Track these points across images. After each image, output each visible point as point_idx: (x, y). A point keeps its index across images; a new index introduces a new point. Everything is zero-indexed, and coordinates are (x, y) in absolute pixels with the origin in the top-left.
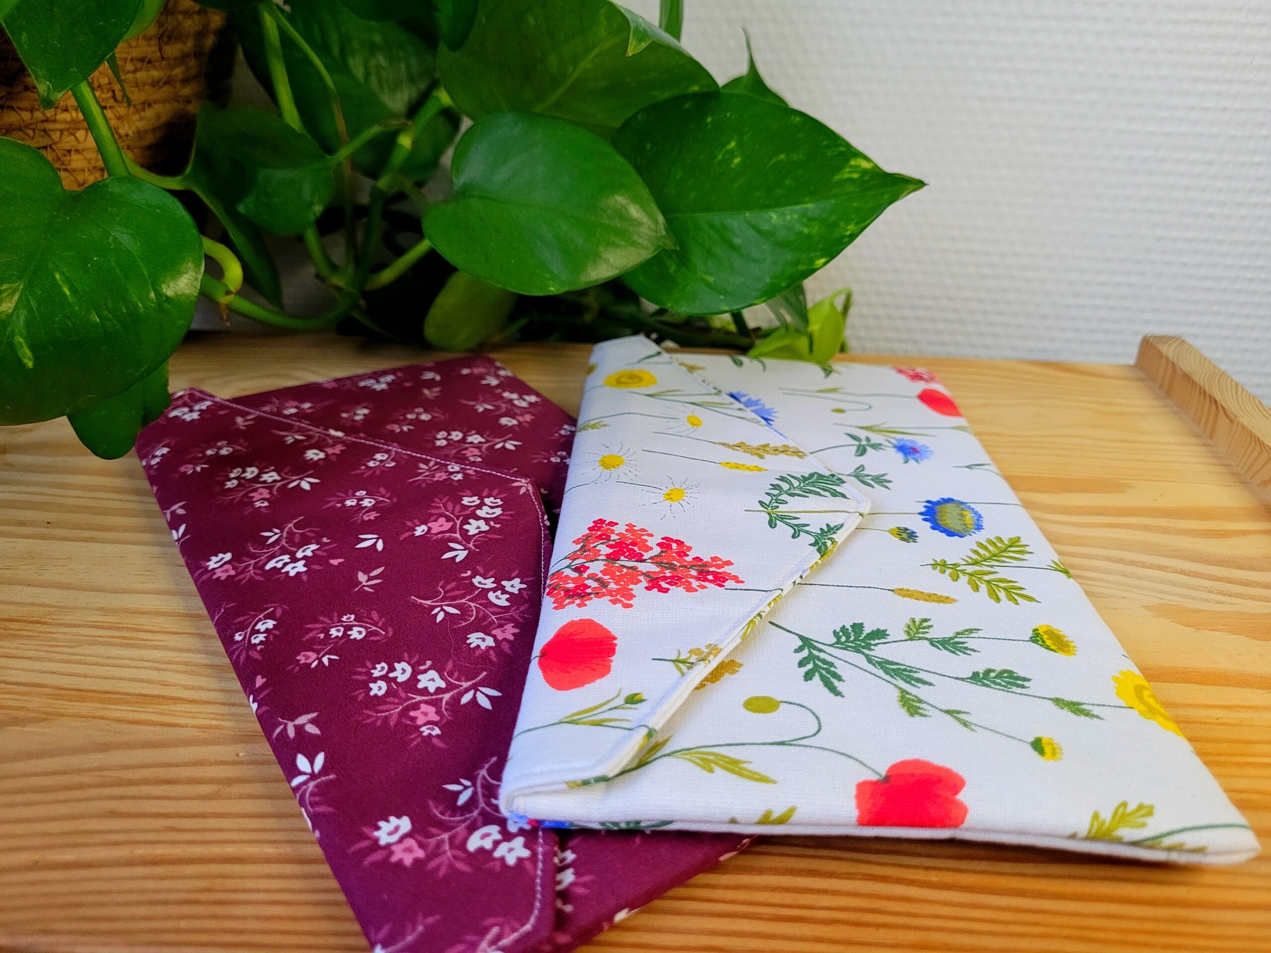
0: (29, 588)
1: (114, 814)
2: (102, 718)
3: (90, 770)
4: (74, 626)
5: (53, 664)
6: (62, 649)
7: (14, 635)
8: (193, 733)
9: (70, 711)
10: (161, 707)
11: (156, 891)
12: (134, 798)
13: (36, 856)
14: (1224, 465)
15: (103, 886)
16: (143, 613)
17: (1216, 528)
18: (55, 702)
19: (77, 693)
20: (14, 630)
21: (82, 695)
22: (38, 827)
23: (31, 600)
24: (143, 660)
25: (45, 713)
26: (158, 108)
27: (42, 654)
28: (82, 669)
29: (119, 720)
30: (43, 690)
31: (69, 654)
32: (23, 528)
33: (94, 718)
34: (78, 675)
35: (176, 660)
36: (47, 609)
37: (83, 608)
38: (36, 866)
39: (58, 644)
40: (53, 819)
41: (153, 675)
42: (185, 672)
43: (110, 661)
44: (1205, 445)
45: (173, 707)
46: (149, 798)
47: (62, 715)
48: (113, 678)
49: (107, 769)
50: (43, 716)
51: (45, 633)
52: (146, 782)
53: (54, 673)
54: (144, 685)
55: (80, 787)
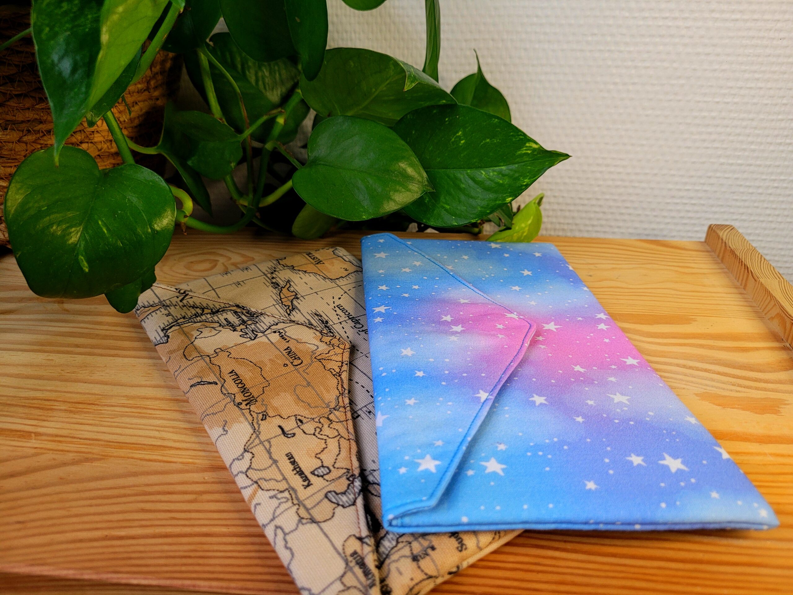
0: (86, 384)
1: (143, 511)
2: (132, 458)
3: (129, 487)
4: (112, 406)
5: (103, 428)
6: (107, 420)
7: (81, 411)
8: (181, 466)
9: (115, 454)
10: (163, 452)
11: (167, 551)
12: (153, 502)
13: (106, 533)
14: (751, 306)
15: (142, 548)
16: (147, 399)
17: (741, 346)
18: (106, 449)
19: (118, 444)
20: (80, 408)
21: (121, 445)
22: (106, 517)
23: (87, 391)
24: (150, 426)
25: (102, 455)
26: (141, 104)
27: (97, 422)
28: (118, 431)
29: (141, 459)
30: (100, 442)
31: (111, 422)
32: (79, 349)
33: (128, 458)
34: (117, 434)
35: (168, 425)
36: (97, 396)
37: (116, 396)
38: (106, 538)
39: (105, 416)
40: (112, 513)
41: (156, 434)
42: (173, 432)
43: (133, 426)
44: (741, 294)
45: (168, 452)
46: (161, 502)
47: (111, 456)
48: (135, 436)
49: (137, 486)
50: (102, 457)
51: (97, 410)
52: (159, 493)
53: (105, 433)
54: (153, 439)
55: (125, 496)
